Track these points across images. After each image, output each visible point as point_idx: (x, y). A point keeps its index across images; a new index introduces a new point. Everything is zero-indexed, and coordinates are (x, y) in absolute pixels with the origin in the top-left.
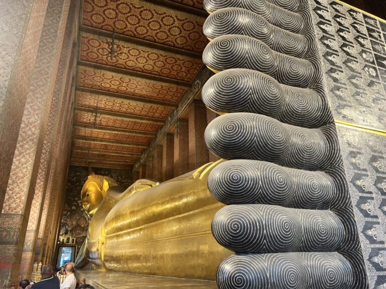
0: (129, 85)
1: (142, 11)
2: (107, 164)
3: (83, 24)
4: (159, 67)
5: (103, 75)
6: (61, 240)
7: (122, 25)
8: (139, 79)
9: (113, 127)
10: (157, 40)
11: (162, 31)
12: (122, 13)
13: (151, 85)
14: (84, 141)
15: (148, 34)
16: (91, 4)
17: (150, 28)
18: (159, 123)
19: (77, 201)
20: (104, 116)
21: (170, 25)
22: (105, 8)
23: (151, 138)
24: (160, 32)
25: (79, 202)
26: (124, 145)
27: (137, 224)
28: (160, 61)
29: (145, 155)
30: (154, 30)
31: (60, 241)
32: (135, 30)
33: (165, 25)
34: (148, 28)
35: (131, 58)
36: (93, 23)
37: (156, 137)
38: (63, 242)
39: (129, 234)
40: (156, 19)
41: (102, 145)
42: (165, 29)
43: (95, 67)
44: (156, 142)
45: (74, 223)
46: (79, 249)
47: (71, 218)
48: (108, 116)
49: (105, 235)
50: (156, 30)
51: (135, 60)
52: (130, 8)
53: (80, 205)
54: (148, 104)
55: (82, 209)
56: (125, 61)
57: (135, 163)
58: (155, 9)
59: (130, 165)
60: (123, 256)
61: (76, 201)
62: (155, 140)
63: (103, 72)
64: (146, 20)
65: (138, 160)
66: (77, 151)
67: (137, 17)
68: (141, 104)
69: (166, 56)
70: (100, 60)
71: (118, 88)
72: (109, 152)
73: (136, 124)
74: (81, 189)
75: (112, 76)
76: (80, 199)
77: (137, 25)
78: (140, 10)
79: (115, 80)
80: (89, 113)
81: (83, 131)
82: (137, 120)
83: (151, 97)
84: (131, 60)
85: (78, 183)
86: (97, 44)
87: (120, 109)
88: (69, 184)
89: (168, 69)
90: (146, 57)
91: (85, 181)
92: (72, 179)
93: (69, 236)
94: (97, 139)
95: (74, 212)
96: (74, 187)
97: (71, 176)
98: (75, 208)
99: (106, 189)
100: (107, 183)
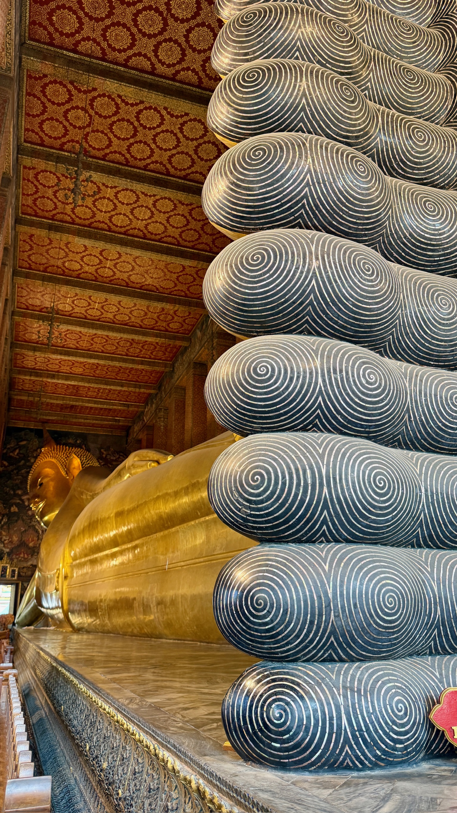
0: (118, 266)
1: (140, 112)
2: (80, 424)
3: (25, 141)
4: (177, 228)
5: (67, 245)
7: (101, 141)
8: (137, 253)
9: (89, 350)
10: (172, 171)
11: (182, 153)
12: (100, 116)
13: (162, 265)
14: (32, 378)
15: (153, 159)
16: (39, 99)
17: (158, 147)
18: (178, 343)
19: (22, 495)
20: (70, 327)
21: (196, 139)
22: (68, 106)
23: (163, 372)
24: (178, 153)
25: (25, 498)
26: (112, 387)
27: (129, 536)
28: (179, 214)
29: (152, 406)
30: (166, 150)
32: (128, 150)
33: (187, 139)
34: (153, 146)
35: (122, 209)
36: (46, 138)
37: (173, 371)
39: (114, 556)
40: (169, 128)
41: (68, 386)
42: (187, 146)
43: (50, 228)
44: (173, 381)
45: (15, 539)
46: (24, 589)
47: (9, 528)
48: (78, 329)
49: (71, 561)
50: (170, 150)
51: (129, 214)
52: (117, 105)
53: (26, 503)
54: (156, 304)
55: (30, 513)
56: (108, 215)
57: (133, 423)
58: (166, 105)
59: (123, 426)
60: (101, 601)
61: (19, 496)
62: (172, 377)
63: (66, 237)
64: (150, 129)
65: (139, 416)
66: (19, 397)
67: (132, 123)
68: (142, 303)
69: (191, 204)
70: (58, 213)
71: (96, 271)
72: (83, 401)
73: (134, 345)
74: (28, 473)
75: (85, 246)
76: (27, 494)
77: (132, 140)
78: (136, 109)
79: (91, 255)
80: (41, 322)
81: (30, 359)
82: (136, 337)
83: (161, 290)
84: (120, 214)
85: (23, 462)
86: (53, 181)
87: (102, 313)
88: (6, 463)
89: (195, 230)
90: (150, 206)
91: (36, 458)
92: (11, 454)
93: (6, 563)
94: (58, 375)
95: (16, 518)
96: (15, 469)
97: (9, 448)
98: (16, 510)
99: (76, 472)
100: (79, 460)
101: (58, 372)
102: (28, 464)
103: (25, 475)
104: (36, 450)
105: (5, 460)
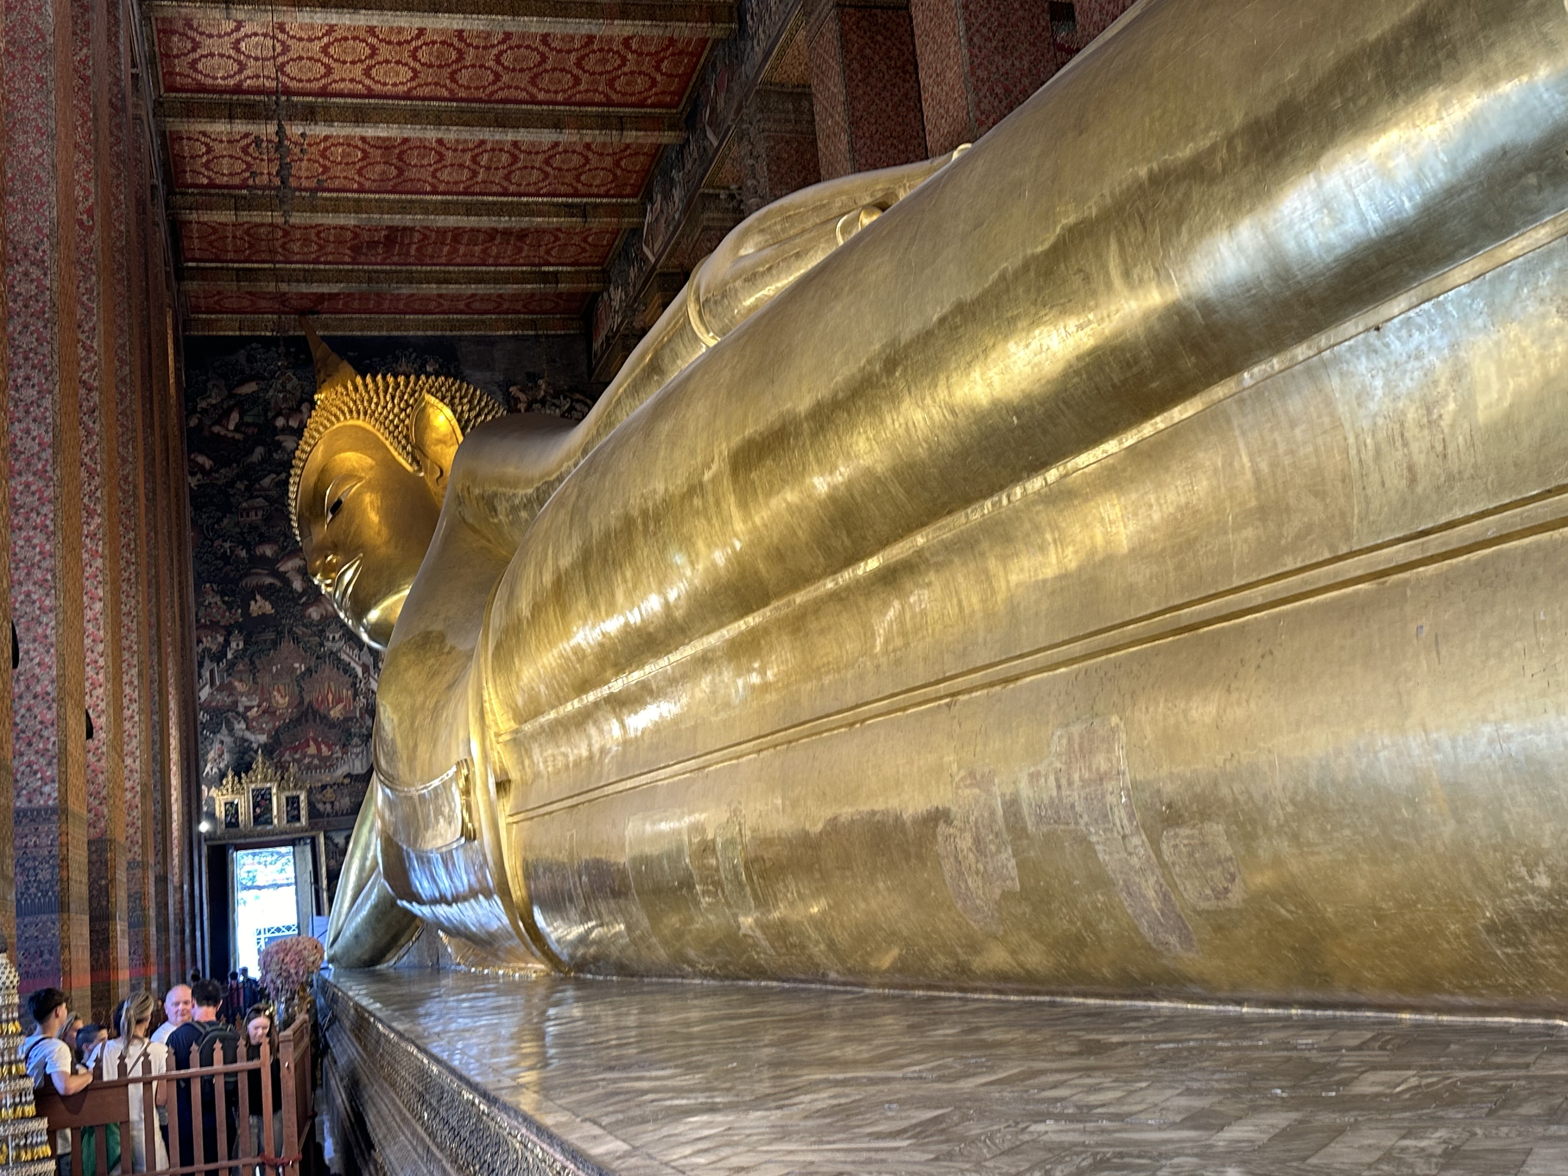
2: (424, 305)
6: (220, 811)
19: (276, 560)
23: (701, 45)
25: (288, 566)
31: (211, 816)
38: (232, 823)
41: (367, 146)
44: (745, 72)
45: (281, 700)
46: (338, 854)
47: (253, 670)
53: (297, 585)
57: (605, 278)
61: (270, 565)
62: (739, 59)
72: (426, 208)
81: (217, 45)
85: (259, 451)
88: (201, 459)
92: (216, 429)
93: (265, 779)
94: (326, 108)
95: (273, 636)
96: (239, 477)
97: (204, 411)
98: (268, 608)
99: (447, 455)
100: (448, 412)
101: (323, 92)
102: (276, 456)
103: (273, 493)
104: (298, 410)
105: (201, 452)
